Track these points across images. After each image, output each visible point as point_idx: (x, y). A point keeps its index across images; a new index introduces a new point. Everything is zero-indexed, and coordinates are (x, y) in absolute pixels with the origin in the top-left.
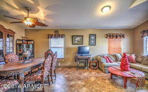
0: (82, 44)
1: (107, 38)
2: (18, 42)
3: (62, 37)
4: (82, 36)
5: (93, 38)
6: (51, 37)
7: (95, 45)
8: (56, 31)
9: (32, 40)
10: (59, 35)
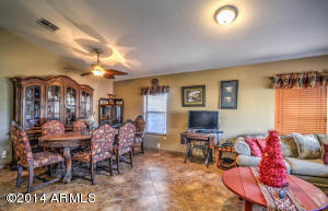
0: (203, 105)
1: (271, 87)
2: (102, 102)
3: (163, 92)
4: (203, 87)
5: (229, 89)
6: (146, 93)
7: (236, 108)
8: (155, 81)
9: (121, 100)
10: (158, 88)
